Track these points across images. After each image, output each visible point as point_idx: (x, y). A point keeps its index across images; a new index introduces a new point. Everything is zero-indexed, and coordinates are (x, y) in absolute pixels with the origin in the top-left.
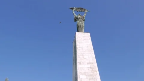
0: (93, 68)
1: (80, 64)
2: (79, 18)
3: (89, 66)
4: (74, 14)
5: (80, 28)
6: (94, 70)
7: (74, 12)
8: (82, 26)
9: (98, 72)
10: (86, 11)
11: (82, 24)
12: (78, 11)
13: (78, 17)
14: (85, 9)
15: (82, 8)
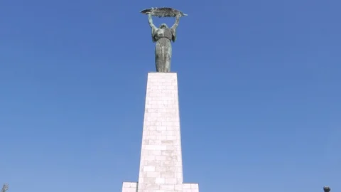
0: (172, 151)
1: (148, 143)
2: (161, 37)
3: (164, 147)
4: (152, 25)
5: (160, 60)
6: (172, 154)
7: (151, 21)
8: (165, 55)
9: (180, 159)
10: (179, 16)
11: (166, 50)
12: (160, 17)
13: (159, 33)
14: (176, 11)
15: (170, 9)
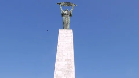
0: (70, 64)
1: (58, 61)
2: (65, 14)
3: (66, 63)
4: (61, 9)
6: (70, 66)
7: (61, 8)
8: (67, 22)
9: (74, 68)
10: (73, 6)
11: (68, 20)
12: (65, 6)
13: (64, 13)
14: (72, 4)
15: (70, 3)
